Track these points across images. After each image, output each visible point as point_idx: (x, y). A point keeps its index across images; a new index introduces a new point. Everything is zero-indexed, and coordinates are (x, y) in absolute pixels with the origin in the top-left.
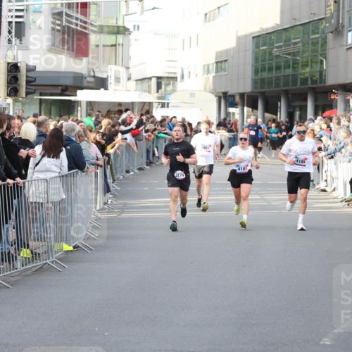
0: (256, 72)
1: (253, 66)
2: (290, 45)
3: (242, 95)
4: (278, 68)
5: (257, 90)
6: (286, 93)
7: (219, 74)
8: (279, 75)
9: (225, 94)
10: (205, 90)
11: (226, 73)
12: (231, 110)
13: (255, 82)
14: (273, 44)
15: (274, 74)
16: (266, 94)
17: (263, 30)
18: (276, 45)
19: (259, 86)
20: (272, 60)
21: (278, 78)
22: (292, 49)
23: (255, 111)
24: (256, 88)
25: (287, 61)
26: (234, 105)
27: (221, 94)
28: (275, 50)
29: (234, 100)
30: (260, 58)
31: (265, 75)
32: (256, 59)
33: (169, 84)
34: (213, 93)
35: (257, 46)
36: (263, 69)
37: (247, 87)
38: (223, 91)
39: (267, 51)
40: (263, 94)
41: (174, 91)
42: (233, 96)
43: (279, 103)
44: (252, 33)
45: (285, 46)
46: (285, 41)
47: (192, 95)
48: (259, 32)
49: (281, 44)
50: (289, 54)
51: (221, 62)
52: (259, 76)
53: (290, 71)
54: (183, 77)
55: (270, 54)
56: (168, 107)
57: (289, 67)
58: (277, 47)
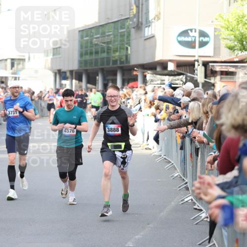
0: (81, 55)
1: (79, 51)
2: (104, 37)
3: (71, 72)
4: (97, 53)
5: (81, 68)
6: (102, 70)
7: (55, 56)
8: (97, 57)
9: (59, 71)
10: (45, 68)
11: (60, 56)
12: (64, 82)
13: (80, 62)
14: (93, 36)
15: (94, 57)
16: (89, 71)
17: (86, 26)
18: (95, 36)
19: (83, 65)
20: (92, 47)
21: (96, 60)
22: (106, 39)
23: (81, 83)
24: (81, 67)
25: (103, 48)
26: (65, 78)
27: (57, 71)
28: (95, 40)
29: (66, 75)
30: (84, 46)
31: (88, 57)
32: (81, 46)
33: (20, 64)
34: (51, 70)
35: (82, 37)
36: (86, 54)
37: (75, 66)
38: (58, 68)
39: (89, 41)
40: (86, 71)
41: (23, 68)
42: (65, 73)
43: (97, 77)
44: (78, 28)
45: (102, 37)
46: (102, 34)
47: (36, 72)
48: (83, 27)
49: (98, 36)
50: (104, 43)
51: (57, 48)
52: (84, 58)
53: (105, 55)
54: (29, 59)
55: (91, 43)
56: (19, 79)
57: (104, 52)
58: (96, 38)
